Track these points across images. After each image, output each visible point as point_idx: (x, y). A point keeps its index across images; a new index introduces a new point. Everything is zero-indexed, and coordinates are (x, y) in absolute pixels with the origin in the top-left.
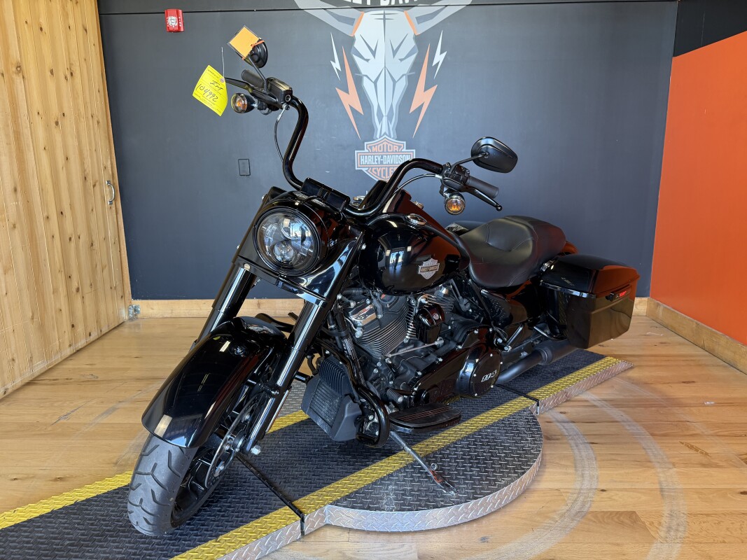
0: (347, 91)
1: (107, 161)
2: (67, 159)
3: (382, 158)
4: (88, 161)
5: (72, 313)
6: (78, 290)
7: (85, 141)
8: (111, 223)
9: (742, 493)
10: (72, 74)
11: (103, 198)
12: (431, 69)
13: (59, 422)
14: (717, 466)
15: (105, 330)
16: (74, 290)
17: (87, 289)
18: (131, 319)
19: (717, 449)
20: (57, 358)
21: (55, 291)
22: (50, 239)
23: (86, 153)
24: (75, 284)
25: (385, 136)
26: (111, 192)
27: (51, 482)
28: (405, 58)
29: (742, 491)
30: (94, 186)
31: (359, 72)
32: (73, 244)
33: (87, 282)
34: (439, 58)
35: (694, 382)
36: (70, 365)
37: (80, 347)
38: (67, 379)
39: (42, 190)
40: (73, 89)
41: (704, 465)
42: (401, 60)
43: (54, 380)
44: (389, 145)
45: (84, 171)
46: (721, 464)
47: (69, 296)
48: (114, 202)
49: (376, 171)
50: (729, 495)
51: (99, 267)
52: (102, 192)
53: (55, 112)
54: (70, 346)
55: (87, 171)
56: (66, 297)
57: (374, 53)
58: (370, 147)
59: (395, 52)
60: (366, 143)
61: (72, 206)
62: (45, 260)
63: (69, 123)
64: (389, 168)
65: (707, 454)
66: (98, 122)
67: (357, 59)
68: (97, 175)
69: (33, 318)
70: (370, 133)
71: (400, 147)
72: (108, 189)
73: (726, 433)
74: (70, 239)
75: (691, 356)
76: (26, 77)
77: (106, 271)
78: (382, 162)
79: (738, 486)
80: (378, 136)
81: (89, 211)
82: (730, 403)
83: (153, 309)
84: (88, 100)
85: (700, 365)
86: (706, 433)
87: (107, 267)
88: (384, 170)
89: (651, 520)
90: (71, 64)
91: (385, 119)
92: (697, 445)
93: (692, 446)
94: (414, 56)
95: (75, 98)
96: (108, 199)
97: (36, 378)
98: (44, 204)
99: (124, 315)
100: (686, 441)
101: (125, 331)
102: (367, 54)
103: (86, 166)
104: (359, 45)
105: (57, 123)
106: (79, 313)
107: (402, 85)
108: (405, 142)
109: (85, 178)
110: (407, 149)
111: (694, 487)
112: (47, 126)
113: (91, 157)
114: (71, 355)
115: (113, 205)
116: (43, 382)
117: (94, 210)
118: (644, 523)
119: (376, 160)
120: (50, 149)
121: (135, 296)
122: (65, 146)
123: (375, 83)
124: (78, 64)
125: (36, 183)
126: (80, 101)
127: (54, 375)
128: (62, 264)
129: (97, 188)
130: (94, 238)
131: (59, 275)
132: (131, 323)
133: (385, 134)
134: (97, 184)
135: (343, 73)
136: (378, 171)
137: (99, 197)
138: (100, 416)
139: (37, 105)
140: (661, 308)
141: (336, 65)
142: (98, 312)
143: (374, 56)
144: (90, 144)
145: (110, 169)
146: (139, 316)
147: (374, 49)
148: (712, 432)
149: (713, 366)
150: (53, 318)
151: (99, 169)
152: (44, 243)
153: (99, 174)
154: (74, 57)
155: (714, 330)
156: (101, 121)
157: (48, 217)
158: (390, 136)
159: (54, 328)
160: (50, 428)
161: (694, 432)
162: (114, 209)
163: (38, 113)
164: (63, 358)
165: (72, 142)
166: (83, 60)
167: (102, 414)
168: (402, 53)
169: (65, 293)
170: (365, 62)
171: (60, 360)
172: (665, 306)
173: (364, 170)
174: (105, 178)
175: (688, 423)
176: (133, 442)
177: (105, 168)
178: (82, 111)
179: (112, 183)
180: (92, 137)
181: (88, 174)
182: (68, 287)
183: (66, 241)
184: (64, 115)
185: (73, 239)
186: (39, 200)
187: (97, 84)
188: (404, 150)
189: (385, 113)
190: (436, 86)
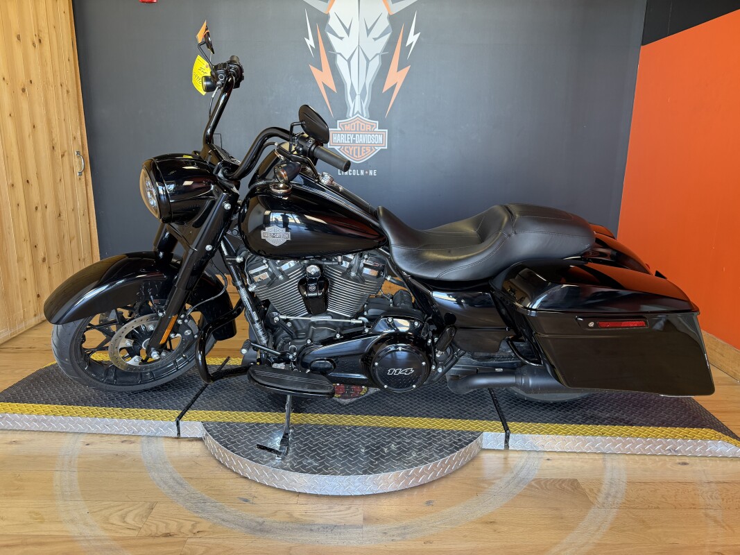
0: (320, 68)
1: (76, 132)
2: (34, 126)
3: (354, 137)
4: (56, 131)
5: (37, 282)
6: (44, 260)
7: (53, 109)
8: (80, 193)
9: (681, 464)
10: (40, 41)
11: (72, 169)
12: (405, 49)
16: (40, 261)
17: (54, 259)
20: (21, 327)
21: (20, 260)
22: (15, 208)
23: (55, 123)
24: (41, 254)
25: (358, 115)
26: (80, 163)
27: (5, 445)
28: (379, 37)
29: (680, 461)
30: (63, 156)
31: (333, 50)
32: (39, 214)
33: (54, 252)
34: (413, 38)
36: (35, 334)
38: (30, 348)
39: (6, 158)
40: (41, 55)
42: (375, 39)
43: (17, 348)
44: (362, 124)
45: (52, 140)
47: (34, 265)
48: (83, 173)
49: (348, 149)
50: (668, 466)
51: (67, 238)
52: (71, 162)
53: (21, 78)
54: (35, 315)
55: (55, 140)
56: (32, 267)
57: (348, 31)
58: (343, 126)
59: (369, 31)
60: (338, 121)
61: (38, 175)
62: (9, 228)
63: (36, 91)
64: (361, 147)
66: (68, 92)
67: (330, 36)
68: (66, 146)
70: (343, 112)
71: (372, 126)
72: (77, 160)
74: (36, 208)
77: (75, 242)
78: (354, 141)
80: (351, 115)
81: (56, 182)
84: (57, 69)
87: (75, 239)
88: (357, 150)
89: (592, 487)
90: (39, 31)
91: (358, 98)
94: (387, 37)
95: (43, 65)
96: (77, 170)
98: (9, 172)
102: (341, 32)
103: (54, 136)
104: (333, 23)
105: (24, 90)
106: (45, 283)
107: (376, 64)
108: (377, 122)
109: (53, 147)
110: (379, 128)
112: (13, 92)
113: (60, 126)
114: (36, 325)
115: (83, 177)
116: (6, 350)
117: (62, 180)
118: (584, 489)
119: (348, 138)
120: (15, 115)
122: (32, 115)
123: (349, 61)
124: (46, 31)
125: (1, 150)
126: (49, 69)
127: (18, 343)
128: (27, 233)
129: (66, 158)
130: (61, 208)
131: (24, 244)
133: (358, 112)
134: (66, 154)
135: (317, 50)
136: (351, 150)
137: (67, 167)
139: (3, 70)
141: (310, 42)
143: (348, 34)
144: (59, 113)
145: (80, 140)
147: (348, 27)
150: (17, 288)
151: (67, 139)
152: (8, 211)
153: (68, 144)
154: (43, 24)
156: (70, 90)
157: (13, 185)
158: (363, 115)
159: (18, 296)
162: (83, 180)
163: (4, 79)
164: (28, 328)
165: (39, 111)
166: (52, 28)
168: (376, 32)
169: (31, 262)
170: (339, 39)
171: (25, 329)
173: (337, 148)
174: (75, 147)
177: (75, 138)
178: (51, 79)
179: (81, 154)
180: (61, 106)
181: (56, 143)
182: (34, 257)
183: (32, 210)
184: (31, 82)
185: (39, 208)
186: (4, 168)
187: (67, 53)
188: (377, 129)
189: (358, 92)
190: (409, 67)
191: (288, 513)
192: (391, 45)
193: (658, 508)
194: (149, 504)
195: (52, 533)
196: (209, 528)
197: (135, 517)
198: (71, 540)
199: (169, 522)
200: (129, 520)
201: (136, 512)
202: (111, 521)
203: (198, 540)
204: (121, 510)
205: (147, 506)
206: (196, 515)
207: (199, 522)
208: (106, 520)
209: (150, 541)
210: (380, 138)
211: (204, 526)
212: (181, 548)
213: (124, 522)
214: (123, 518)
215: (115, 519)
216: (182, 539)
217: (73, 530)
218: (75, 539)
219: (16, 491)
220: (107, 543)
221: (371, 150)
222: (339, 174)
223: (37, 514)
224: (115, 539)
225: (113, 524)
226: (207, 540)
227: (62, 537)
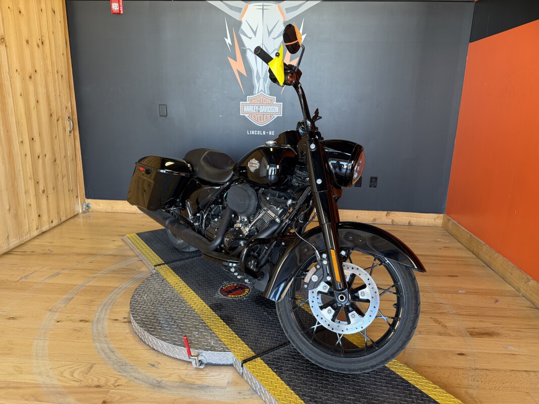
0: (235, 59)
1: (68, 103)
2: (38, 102)
3: (259, 108)
4: (53, 104)
5: (39, 207)
6: (44, 191)
7: (51, 88)
8: (71, 145)
9: (459, 354)
10: (42, 43)
11: (64, 129)
13: (21, 280)
14: (450, 335)
15: (63, 219)
16: (41, 192)
17: (50, 191)
18: (84, 212)
19: (453, 323)
20: (28, 237)
21: (26, 192)
22: (23, 157)
23: (52, 98)
24: (41, 187)
25: (262, 92)
26: (70, 124)
27: (6, 320)
28: (277, 37)
29: (459, 353)
30: (58, 120)
31: (244, 46)
32: (40, 161)
33: (50, 186)
35: (457, 276)
36: (36, 242)
37: (44, 230)
38: (32, 252)
39: (18, 123)
40: (43, 52)
41: (440, 334)
42: (274, 39)
43: (24, 252)
44: (264, 99)
45: (50, 110)
46: (453, 334)
47: (37, 195)
48: (72, 132)
49: (254, 116)
50: (449, 355)
51: (60, 177)
52: (63, 124)
53: (29, 69)
54: (37, 229)
55: (53, 109)
56: (35, 197)
57: (255, 33)
58: (251, 100)
59: (270, 33)
60: (248, 97)
61: (40, 134)
62: (19, 171)
63: (39, 77)
64: (263, 115)
65: (445, 326)
66: (62, 76)
67: (243, 37)
68: (60, 113)
69: (9, 210)
70: (250, 90)
71: (272, 100)
72: (68, 123)
73: (465, 313)
74: (39, 157)
75: (462, 258)
76: (8, 45)
77: (65, 179)
78: (259, 111)
79: (457, 350)
80: (256, 93)
81: (53, 138)
82: (476, 293)
83: (100, 205)
84: (54, 60)
85: (466, 265)
86: (451, 312)
87: (66, 176)
88: (260, 117)
90: (42, 36)
91: (261, 80)
92: (441, 320)
93: (437, 321)
95: (45, 59)
96: (68, 129)
97: (12, 249)
98: (20, 133)
99: (79, 209)
100: (434, 317)
101: (80, 220)
102: (250, 34)
103: (52, 107)
104: (244, 27)
106: (44, 207)
108: (275, 97)
109: (51, 115)
110: (277, 102)
111: (428, 348)
112: (23, 79)
113: (56, 100)
114: (38, 236)
115: (72, 134)
116: (16, 253)
117: (57, 137)
119: (255, 109)
120: (25, 95)
121: (88, 196)
122: (36, 93)
124: (47, 36)
125: (14, 119)
126: (49, 62)
127: (25, 248)
128: (32, 174)
129: (60, 121)
130: (56, 156)
131: (30, 181)
132: (85, 215)
133: (261, 90)
134: (60, 119)
135: (233, 46)
136: (256, 117)
137: (61, 128)
138: (48, 278)
139: (16, 65)
140: (451, 222)
141: (228, 41)
142: (58, 207)
143: (255, 35)
144: (55, 91)
145: (70, 108)
146: (90, 210)
147: (255, 30)
148: (455, 312)
149: (475, 265)
150: (24, 210)
151: (61, 108)
152: (18, 160)
153: (62, 112)
154: (45, 31)
155: (480, 240)
156: (64, 75)
157: (22, 142)
158: (265, 93)
159: (25, 216)
160: (13, 285)
161: (443, 311)
162: (73, 136)
163: (17, 71)
164: (32, 237)
165: (41, 90)
166: (51, 33)
167: (50, 277)
168: (275, 34)
169: (34, 193)
170: (249, 39)
171: (29, 238)
172: (454, 221)
173: (246, 115)
174: (67, 114)
175: (441, 305)
176: (65, 296)
177: (67, 108)
178: (50, 68)
179: (71, 118)
180: (57, 86)
181: (53, 112)
182: (36, 189)
183: (35, 158)
184: (36, 71)
185: (40, 157)
186: (16, 131)
187: (61, 49)
188: (275, 103)
189: (262, 76)
190: (298, 58)
191: (179, 376)
194: (90, 364)
195: (26, 381)
196: (126, 383)
197: (79, 373)
198: (38, 386)
199: (101, 378)
200: (75, 375)
201: (80, 370)
202: (64, 375)
203: (117, 391)
204: (71, 368)
205: (89, 366)
206: (119, 374)
207: (120, 379)
208: (61, 374)
209: (87, 389)
210: (277, 109)
211: (123, 381)
212: (105, 396)
213: (73, 376)
214: (72, 374)
215: (67, 374)
216: (107, 390)
217: (40, 380)
218: (41, 386)
219: (8, 352)
220: (59, 390)
221: (271, 117)
222: (248, 134)
223: (18, 367)
224: (64, 387)
225: (65, 377)
226: (122, 391)
227: (32, 384)
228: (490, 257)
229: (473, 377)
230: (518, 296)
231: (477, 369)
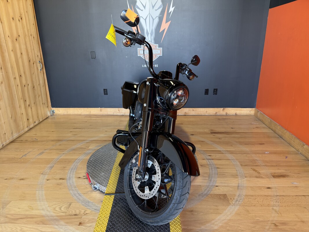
1: (38, 53)
2: (22, 54)
4: (30, 54)
5: (27, 114)
6: (29, 105)
7: (28, 46)
8: (41, 78)
9: (268, 188)
10: (21, 19)
11: (37, 68)
12: (168, 14)
13: (23, 157)
14: (262, 178)
15: (41, 120)
16: (28, 106)
17: (33, 105)
18: (51, 115)
19: (263, 171)
20: (23, 132)
21: (20, 107)
22: (17, 87)
23: (29, 51)
24: (28, 103)
26: (40, 65)
27: (19, 180)
28: (158, 9)
29: (268, 187)
30: (33, 64)
32: (26, 88)
33: (32, 102)
34: (172, 9)
35: (264, 144)
36: (28, 134)
37: (31, 127)
38: (26, 140)
39: (12, 67)
40: (22, 24)
41: (257, 177)
42: (156, 10)
43: (21, 141)
45: (29, 58)
46: (263, 177)
47: (25, 108)
48: (42, 70)
50: (262, 189)
51: (37, 96)
52: (37, 65)
53: (15, 35)
54: (27, 127)
55: (30, 58)
56: (25, 109)
57: (145, 7)
59: (153, 7)
61: (24, 73)
62: (15, 95)
63: (21, 39)
65: (259, 173)
66: (34, 37)
67: (137, 9)
69: (12, 117)
71: (156, 46)
72: (39, 64)
73: (269, 165)
74: (25, 86)
75: (266, 133)
76: (2, 22)
77: (40, 97)
79: (267, 185)
81: (31, 74)
82: (275, 153)
83: (60, 111)
84: (29, 29)
85: (268, 137)
86: (262, 165)
87: (41, 96)
89: (231, 197)
90: (21, 14)
91: (149, 35)
92: (257, 169)
93: (255, 170)
94: (161, 8)
95: (23, 28)
96: (39, 69)
97: (15, 139)
98: (13, 73)
99: (49, 114)
100: (253, 168)
101: (49, 120)
103: (29, 56)
104: (138, 4)
105: (16, 40)
106: (30, 114)
107: (157, 21)
108: (158, 45)
109: (30, 61)
110: (159, 47)
111: (250, 185)
112: (13, 41)
113: (32, 52)
114: (28, 131)
115: (42, 71)
116: (17, 141)
117: (34, 73)
118: (228, 198)
119: (146, 52)
120: (14, 50)
121: (53, 106)
122: (20, 49)
123: (145, 20)
124: (24, 14)
125: (10, 66)
126: (26, 29)
127: (22, 138)
128: (22, 96)
129: (35, 64)
130: (34, 85)
131: (21, 100)
132: (52, 117)
133: (150, 41)
134: (35, 63)
136: (147, 57)
137: (35, 68)
138: (37, 155)
139: (8, 33)
140: (259, 113)
142: (38, 114)
143: (145, 8)
144: (31, 47)
145: (40, 56)
146: (54, 114)
147: (144, 6)
148: (264, 164)
149: (274, 137)
150: (20, 117)
151: (35, 57)
152: (14, 88)
153: (35, 58)
154: (22, 11)
155: (276, 123)
156: (35, 37)
157: (15, 78)
158: (152, 42)
159: (20, 121)
160: (19, 160)
161: (257, 164)
162: (42, 72)
163: (9, 36)
164: (25, 132)
165: (23, 47)
166: (26, 12)
167: (39, 154)
168: (156, 7)
169: (24, 107)
170: (141, 11)
171: (24, 133)
172: (261, 112)
173: (141, 56)
174: (38, 60)
175: (256, 161)
176: (49, 165)
177: (38, 56)
178: (27, 33)
179: (41, 62)
180: (32, 44)
181: (30, 59)
182: (25, 104)
183: (23, 86)
184: (19, 36)
185: (26, 86)
186: (11, 72)
187: (32, 22)
188: (158, 48)
189: (149, 33)
190: (170, 21)
192: (162, 13)
193: (255, 206)
194: (69, 203)
195: (36, 214)
196: (90, 212)
197: (64, 208)
198: (43, 216)
199: (76, 210)
200: (62, 209)
201: (65, 206)
203: (86, 217)
204: (59, 205)
205: (69, 204)
206: (86, 207)
207: (86, 210)
208: (55, 209)
209: (70, 217)
210: (159, 51)
211: (88, 211)
212: (80, 220)
213: (61, 210)
214: (60, 208)
215: (57, 209)
216: (80, 216)
217: (43, 213)
218: (45, 216)
219: (23, 198)
220: (55, 218)
221: (156, 56)
222: (143, 67)
223: (31, 207)
224: (57, 216)
225: (57, 211)
226: (89, 217)
227: (40, 215)
228: (282, 132)
229: (276, 200)
230: (298, 154)
231: (278, 196)
